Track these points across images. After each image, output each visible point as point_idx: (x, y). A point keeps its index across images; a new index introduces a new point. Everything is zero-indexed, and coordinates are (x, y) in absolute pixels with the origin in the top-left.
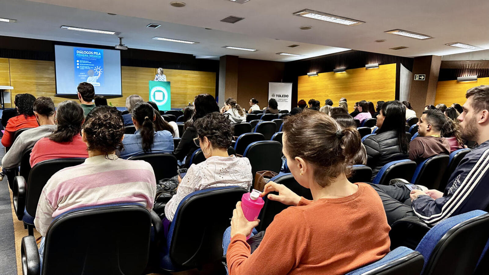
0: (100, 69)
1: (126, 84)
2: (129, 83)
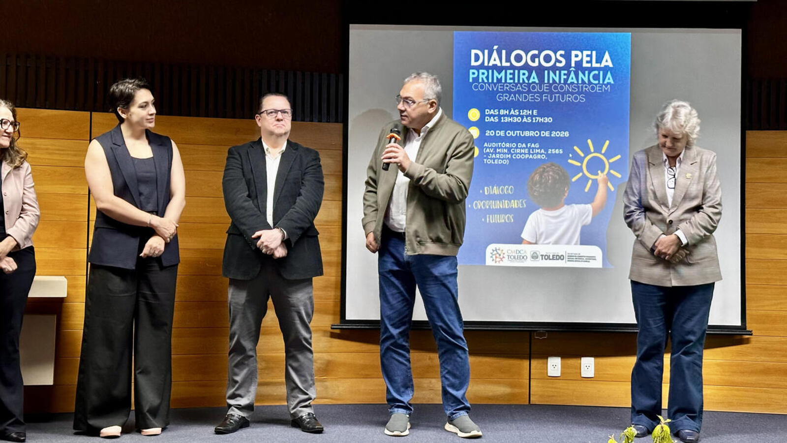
0: (608, 155)
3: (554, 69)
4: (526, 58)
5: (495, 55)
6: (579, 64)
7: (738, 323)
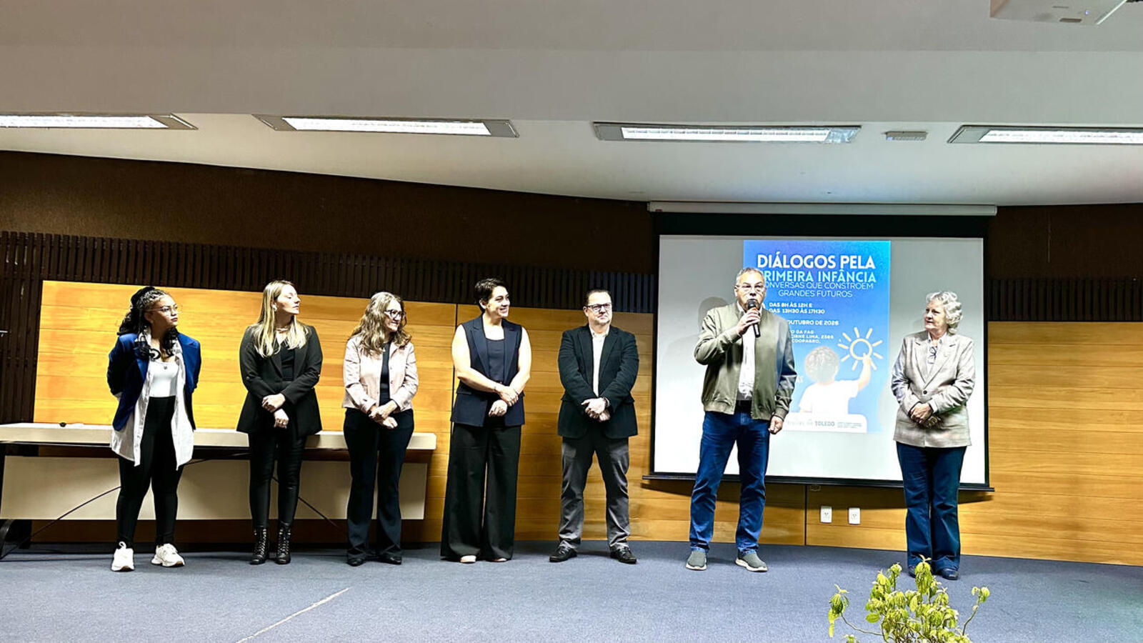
0: (872, 341)
1: (1015, 425)
2: (1028, 414)
3: (826, 270)
4: (803, 262)
5: (777, 259)
6: (847, 266)
7: (982, 481)
